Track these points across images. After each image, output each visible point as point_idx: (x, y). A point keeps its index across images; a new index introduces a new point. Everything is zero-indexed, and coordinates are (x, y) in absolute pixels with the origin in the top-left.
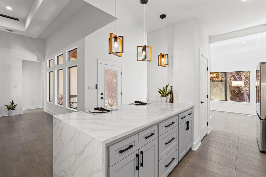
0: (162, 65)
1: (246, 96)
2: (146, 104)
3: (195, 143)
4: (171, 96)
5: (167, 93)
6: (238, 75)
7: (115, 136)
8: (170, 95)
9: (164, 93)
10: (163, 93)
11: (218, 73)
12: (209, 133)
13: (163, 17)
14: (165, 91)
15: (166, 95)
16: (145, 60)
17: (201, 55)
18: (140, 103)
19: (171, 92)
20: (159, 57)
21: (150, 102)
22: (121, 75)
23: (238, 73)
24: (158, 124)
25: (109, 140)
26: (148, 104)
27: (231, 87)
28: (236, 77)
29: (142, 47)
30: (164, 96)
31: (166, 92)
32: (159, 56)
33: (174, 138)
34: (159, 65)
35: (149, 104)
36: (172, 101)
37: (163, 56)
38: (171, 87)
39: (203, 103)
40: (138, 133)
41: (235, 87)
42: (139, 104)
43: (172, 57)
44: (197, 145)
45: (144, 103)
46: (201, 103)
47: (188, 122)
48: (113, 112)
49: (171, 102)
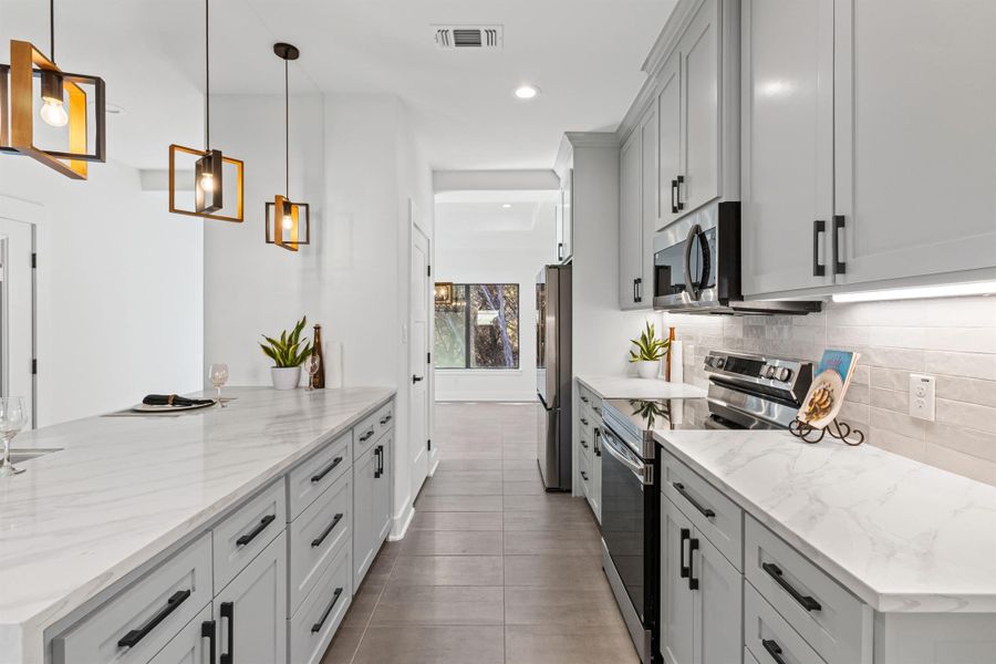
0: (284, 245)
1: (507, 353)
2: (209, 403)
3: (398, 516)
4: (317, 362)
5: (298, 354)
6: (491, 295)
7: (98, 573)
8: (313, 361)
9: (287, 354)
10: (284, 354)
11: (451, 284)
12: (432, 473)
13: (286, 53)
14: (290, 346)
15: (296, 363)
16: (213, 214)
17: (415, 225)
18: (173, 404)
19: (317, 350)
20: (272, 208)
21: (225, 396)
22: (34, 266)
23: (492, 288)
24: (287, 476)
25: (65, 602)
26: (218, 405)
27: (476, 328)
28: (489, 299)
29: (197, 152)
30: (286, 366)
31: (296, 348)
32: (267, 204)
33: (341, 515)
34: (268, 241)
35: (222, 401)
36: (319, 380)
37: (288, 207)
38: (317, 328)
39: (419, 379)
40: (207, 531)
41: (484, 327)
42: (169, 407)
43: (320, 216)
44: (405, 521)
45: (197, 402)
46: (415, 379)
47: (381, 448)
48: (19, 467)
49: (316, 387)
